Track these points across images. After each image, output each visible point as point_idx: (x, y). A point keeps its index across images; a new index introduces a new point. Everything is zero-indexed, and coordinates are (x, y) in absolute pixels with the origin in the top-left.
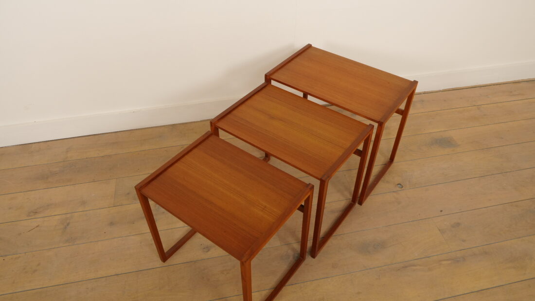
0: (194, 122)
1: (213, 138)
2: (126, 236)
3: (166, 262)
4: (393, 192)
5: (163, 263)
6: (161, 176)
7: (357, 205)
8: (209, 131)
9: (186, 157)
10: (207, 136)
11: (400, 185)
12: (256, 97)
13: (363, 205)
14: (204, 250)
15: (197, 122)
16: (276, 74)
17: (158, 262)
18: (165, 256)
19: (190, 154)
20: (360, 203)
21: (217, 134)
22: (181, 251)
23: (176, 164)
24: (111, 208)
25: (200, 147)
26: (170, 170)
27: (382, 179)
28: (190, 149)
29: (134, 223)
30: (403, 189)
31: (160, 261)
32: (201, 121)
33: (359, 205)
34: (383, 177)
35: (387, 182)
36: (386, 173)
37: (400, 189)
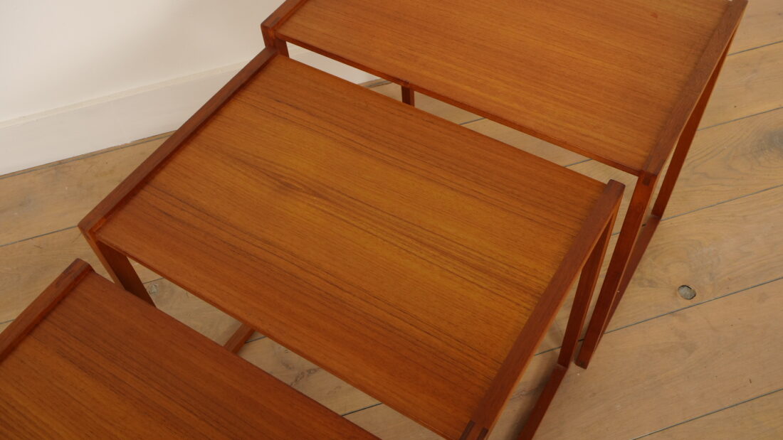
0: (116, 149)
4: (671, 313)
11: (686, 288)
12: (236, 109)
13: (591, 364)
16: (296, 19)
20: (583, 364)
30: (696, 300)
32: (134, 144)
33: (579, 368)
34: (638, 267)
35: (652, 283)
36: (644, 256)
37: (689, 303)
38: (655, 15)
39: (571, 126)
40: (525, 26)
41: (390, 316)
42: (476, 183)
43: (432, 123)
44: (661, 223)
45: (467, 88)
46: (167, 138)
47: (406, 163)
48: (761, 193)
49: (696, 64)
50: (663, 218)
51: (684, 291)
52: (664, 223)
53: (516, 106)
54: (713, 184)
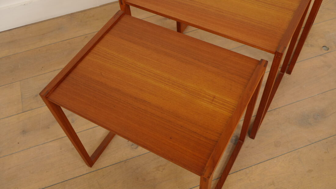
0: (94, 8)
1: (125, 19)
2: (42, 144)
3: (93, 167)
4: (320, 55)
5: (90, 168)
6: (71, 75)
7: (285, 75)
8: (119, 11)
9: (98, 46)
10: (118, 16)
11: (325, 47)
13: (292, 73)
14: (132, 147)
15: (97, 7)
17: (83, 167)
18: (90, 161)
19: (103, 41)
20: (289, 73)
21: (129, 13)
22: (107, 152)
23: (88, 57)
24: (20, 115)
25: (113, 31)
26: (81, 65)
27: (305, 43)
28: (101, 35)
29: (48, 128)
30: (329, 50)
31: (87, 166)
32: (101, 6)
33: (288, 75)
35: (312, 46)
37: (327, 52)
41: (242, 19)
51: (324, 48)
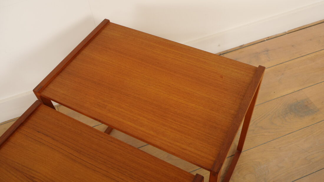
34: (231, 177)
36: (234, 171)
38: (222, 77)
39: (178, 144)
40: (160, 86)
42: (130, 177)
43: (112, 142)
44: (242, 153)
45: (129, 123)
46: (15, 121)
47: (97, 167)
48: (287, 136)
49: (240, 104)
50: (243, 151)
52: (243, 154)
53: (152, 133)
54: (265, 132)
